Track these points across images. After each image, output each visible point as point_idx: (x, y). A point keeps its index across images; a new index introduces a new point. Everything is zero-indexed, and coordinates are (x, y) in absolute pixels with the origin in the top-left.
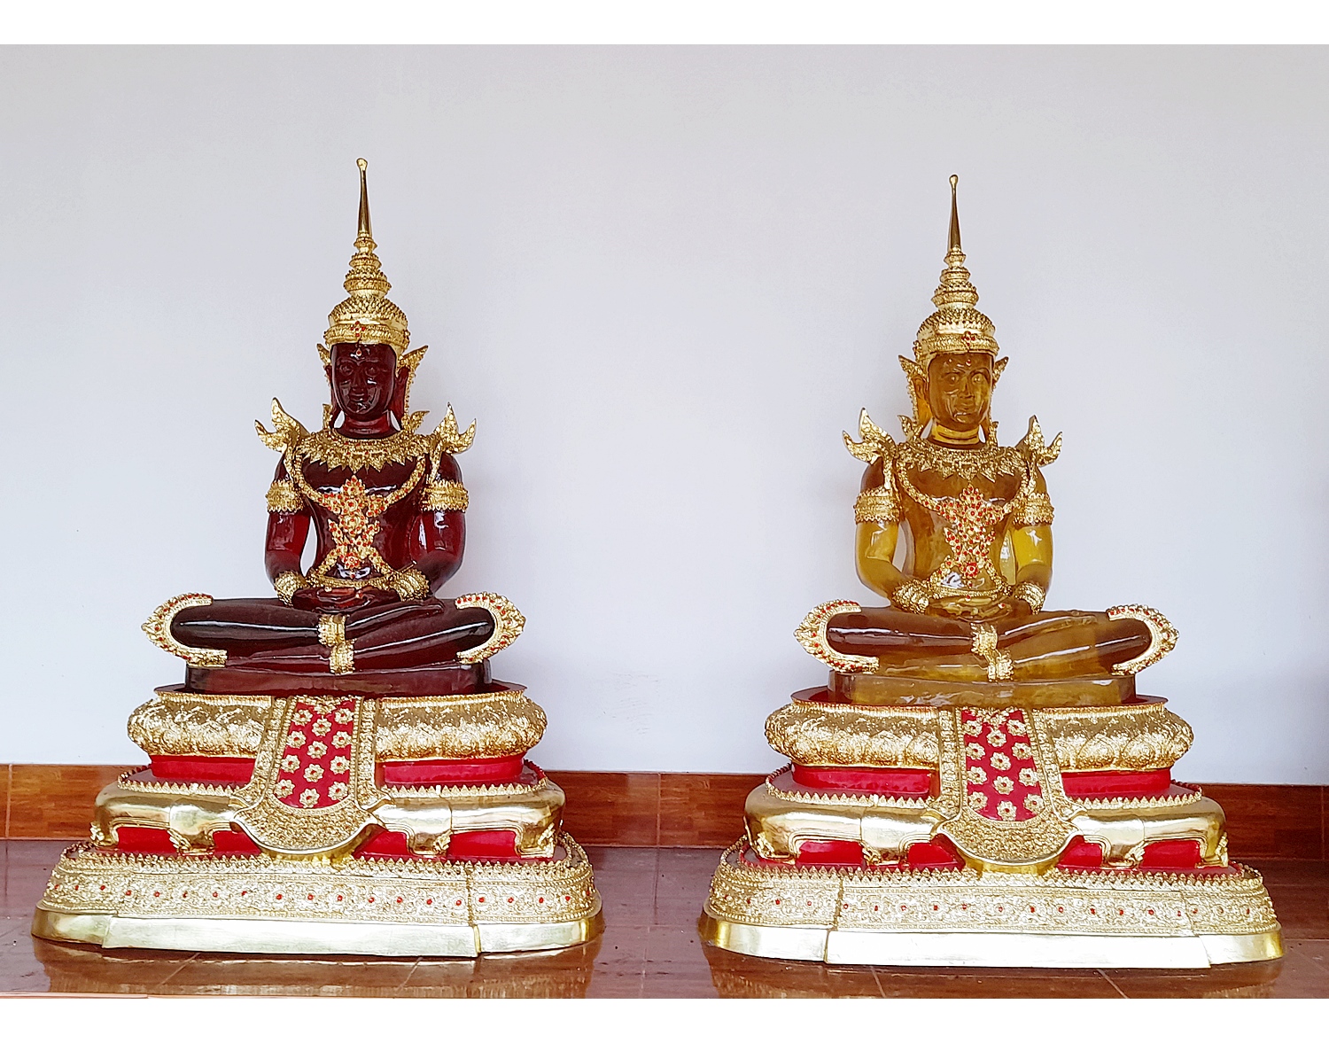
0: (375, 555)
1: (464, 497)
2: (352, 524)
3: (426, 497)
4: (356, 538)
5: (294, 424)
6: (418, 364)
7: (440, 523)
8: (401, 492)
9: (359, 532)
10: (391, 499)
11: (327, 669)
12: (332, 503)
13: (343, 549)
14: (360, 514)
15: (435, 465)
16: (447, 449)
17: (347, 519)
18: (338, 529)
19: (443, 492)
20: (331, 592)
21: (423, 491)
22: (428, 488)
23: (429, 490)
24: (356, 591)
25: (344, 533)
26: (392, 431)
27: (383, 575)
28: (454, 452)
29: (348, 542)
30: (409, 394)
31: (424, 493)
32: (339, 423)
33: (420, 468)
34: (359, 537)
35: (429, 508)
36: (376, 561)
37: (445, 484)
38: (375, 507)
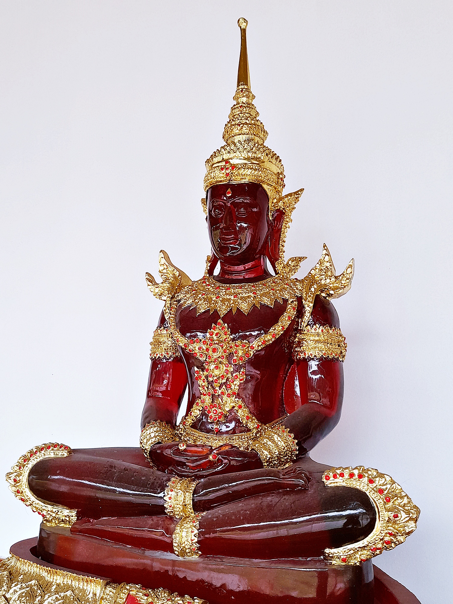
0: (240, 407)
1: (341, 344)
2: (217, 372)
3: (299, 344)
4: (220, 387)
5: (177, 274)
6: (294, 208)
7: (314, 373)
8: (269, 337)
9: (224, 381)
10: (257, 344)
11: (168, 547)
12: (197, 348)
13: (208, 400)
14: (225, 361)
15: (308, 307)
16: (322, 291)
17: (212, 366)
18: (203, 377)
19: (317, 338)
20: (185, 450)
21: (295, 337)
22: (301, 334)
23: (302, 336)
24: (212, 450)
25: (209, 383)
26: (265, 275)
27: (249, 430)
28: (330, 295)
29: (211, 391)
30: (285, 239)
31: (297, 340)
32: (217, 271)
33: (291, 312)
34: (224, 387)
35: (302, 356)
36: (242, 413)
37: (318, 328)
38: (240, 353)
